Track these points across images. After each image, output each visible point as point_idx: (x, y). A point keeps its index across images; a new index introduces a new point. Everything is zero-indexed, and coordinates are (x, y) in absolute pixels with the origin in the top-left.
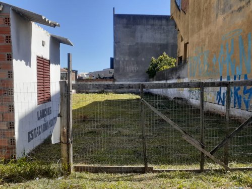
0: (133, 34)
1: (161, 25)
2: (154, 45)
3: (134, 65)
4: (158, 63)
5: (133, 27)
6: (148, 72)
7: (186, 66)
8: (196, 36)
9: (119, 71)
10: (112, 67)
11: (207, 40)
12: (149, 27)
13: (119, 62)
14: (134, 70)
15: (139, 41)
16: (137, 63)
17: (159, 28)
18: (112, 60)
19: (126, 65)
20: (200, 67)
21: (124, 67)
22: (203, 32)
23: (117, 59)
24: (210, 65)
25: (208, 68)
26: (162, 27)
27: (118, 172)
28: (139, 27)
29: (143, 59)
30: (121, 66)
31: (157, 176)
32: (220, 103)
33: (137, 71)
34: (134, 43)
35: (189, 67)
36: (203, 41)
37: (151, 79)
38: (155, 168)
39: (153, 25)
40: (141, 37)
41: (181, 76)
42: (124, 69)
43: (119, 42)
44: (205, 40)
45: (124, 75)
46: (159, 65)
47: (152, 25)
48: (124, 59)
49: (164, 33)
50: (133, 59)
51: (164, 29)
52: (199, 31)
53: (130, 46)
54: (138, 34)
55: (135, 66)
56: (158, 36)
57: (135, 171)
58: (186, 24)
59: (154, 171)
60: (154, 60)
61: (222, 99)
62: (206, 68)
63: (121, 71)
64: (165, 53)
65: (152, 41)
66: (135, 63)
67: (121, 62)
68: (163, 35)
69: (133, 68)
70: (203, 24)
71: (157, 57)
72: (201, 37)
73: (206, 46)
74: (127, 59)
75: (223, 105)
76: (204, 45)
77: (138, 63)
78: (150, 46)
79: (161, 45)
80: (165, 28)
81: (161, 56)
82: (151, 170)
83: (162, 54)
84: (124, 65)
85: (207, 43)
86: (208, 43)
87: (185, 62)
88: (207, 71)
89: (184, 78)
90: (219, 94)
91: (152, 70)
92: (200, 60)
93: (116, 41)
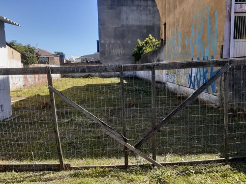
0: (118, 15)
1: (147, 6)
2: (139, 27)
3: (120, 47)
4: (143, 46)
5: (118, 8)
6: (133, 55)
7: (164, 48)
8: (172, 16)
9: (105, 54)
10: (98, 51)
11: (181, 20)
12: (135, 8)
13: (105, 45)
14: (121, 54)
15: (125, 23)
16: (123, 46)
17: (144, 9)
18: (98, 42)
19: (112, 49)
20: (176, 49)
21: (110, 51)
22: (178, 10)
23: (102, 41)
24: (184, 47)
25: (182, 49)
26: (148, 8)
28: (125, 8)
29: (129, 42)
30: (107, 49)
32: (191, 87)
33: (124, 55)
34: (120, 25)
35: (166, 49)
36: (178, 21)
37: (138, 62)
39: (139, 5)
40: (127, 19)
41: (161, 59)
42: (110, 53)
43: (104, 24)
44: (179, 20)
45: (110, 58)
46: (144, 48)
47: (138, 6)
48: (110, 42)
49: (150, 14)
50: (119, 42)
51: (150, 10)
52: (174, 10)
53: (115, 28)
54: (124, 16)
55: (121, 49)
56: (144, 17)
58: (164, 2)
60: (140, 42)
61: (193, 82)
62: (180, 50)
63: (107, 55)
64: (150, 35)
65: (138, 23)
66: (121, 46)
67: (106, 45)
68: (149, 16)
69: (119, 51)
70: (178, 3)
71: (142, 40)
72: (176, 17)
73: (180, 26)
74: (112, 42)
75: (194, 89)
76: (179, 25)
77: (124, 46)
78: (136, 28)
79: (147, 27)
80: (151, 9)
81: (147, 39)
83: (148, 37)
84: (109, 48)
85: (181, 23)
86: (182, 22)
87: (165, 44)
88: (181, 53)
89: (162, 61)
90: (190, 77)
91: (137, 53)
92: (175, 41)
93: (101, 23)
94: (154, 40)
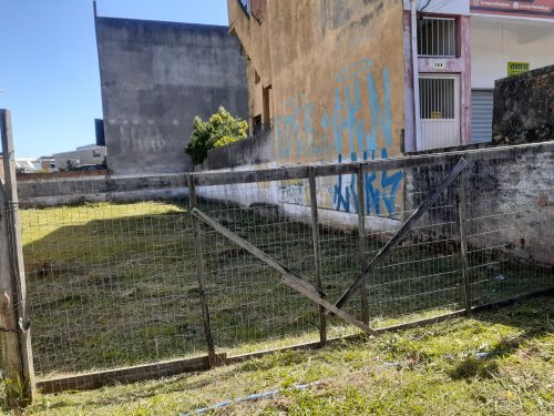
0: (147, 66)
1: (210, 47)
2: (196, 90)
3: (154, 134)
4: (210, 130)
5: (145, 49)
6: (189, 151)
7: (271, 135)
8: (285, 71)
9: (119, 150)
10: (101, 141)
11: (308, 81)
12: (183, 49)
13: (119, 128)
14: (157, 148)
15: (162, 81)
16: (161, 131)
17: (204, 53)
18: (100, 125)
19: (137, 137)
20: (299, 137)
21: (131, 141)
22: (300, 62)
23: (112, 121)
24: (318, 133)
25: (314, 138)
26: (213, 51)
27: (150, 378)
28: (160, 49)
29: (175, 122)
30: (124, 138)
31: (236, 370)
32: (342, 208)
33: (165, 150)
34: (152, 86)
35: (276, 138)
36: (302, 83)
37: (199, 166)
38: (231, 353)
39: (192, 45)
40: (167, 72)
41: (263, 157)
42: (131, 147)
43: (114, 83)
44: (305, 80)
45: (133, 159)
46: (213, 136)
47: (190, 46)
48: (130, 122)
49: (217, 63)
50: (151, 122)
51: (215, 56)
52: (291, 60)
53: (141, 91)
54: (159, 66)
55: (158, 136)
56: (204, 70)
57: (189, 368)
58: (264, 45)
59: (229, 362)
60: (202, 125)
61: (345, 198)
62: (310, 140)
63: (124, 151)
64: (222, 108)
65: (191, 82)
66: (157, 130)
67: (122, 129)
68: (215, 68)
69: (153, 142)
70: (298, 47)
71: (206, 117)
72: (297, 73)
73: (306, 94)
74: (136, 122)
75: (347, 211)
76: (304, 92)
77: (164, 131)
78: (187, 93)
79: (212, 91)
80: (219, 52)
81: (215, 116)
82: (223, 361)
83: (216, 111)
84: (130, 136)
85: (308, 87)
86: (312, 86)
87: (268, 127)
88: (313, 145)
89: (267, 161)
90: (338, 190)
91: (197, 146)
92: (297, 122)
93: (108, 81)
94: (231, 119)
